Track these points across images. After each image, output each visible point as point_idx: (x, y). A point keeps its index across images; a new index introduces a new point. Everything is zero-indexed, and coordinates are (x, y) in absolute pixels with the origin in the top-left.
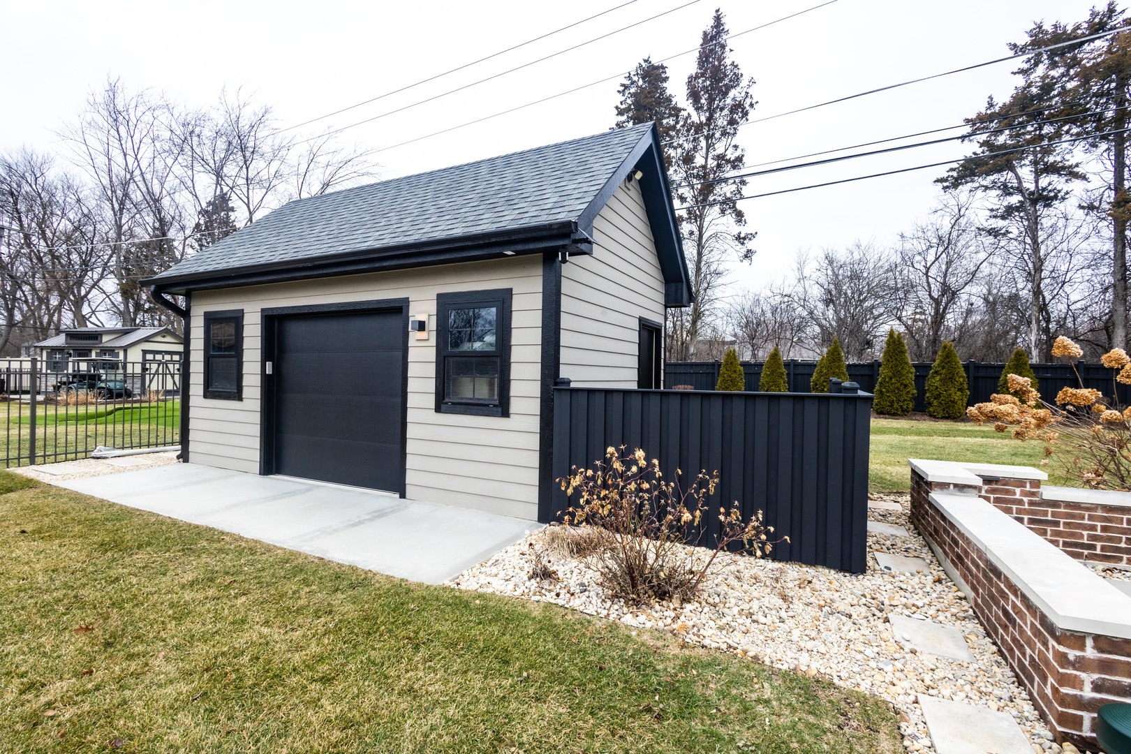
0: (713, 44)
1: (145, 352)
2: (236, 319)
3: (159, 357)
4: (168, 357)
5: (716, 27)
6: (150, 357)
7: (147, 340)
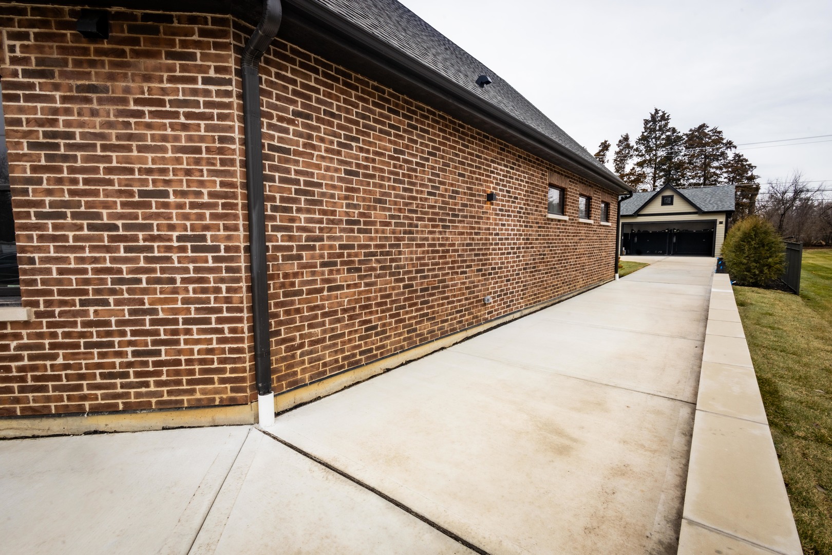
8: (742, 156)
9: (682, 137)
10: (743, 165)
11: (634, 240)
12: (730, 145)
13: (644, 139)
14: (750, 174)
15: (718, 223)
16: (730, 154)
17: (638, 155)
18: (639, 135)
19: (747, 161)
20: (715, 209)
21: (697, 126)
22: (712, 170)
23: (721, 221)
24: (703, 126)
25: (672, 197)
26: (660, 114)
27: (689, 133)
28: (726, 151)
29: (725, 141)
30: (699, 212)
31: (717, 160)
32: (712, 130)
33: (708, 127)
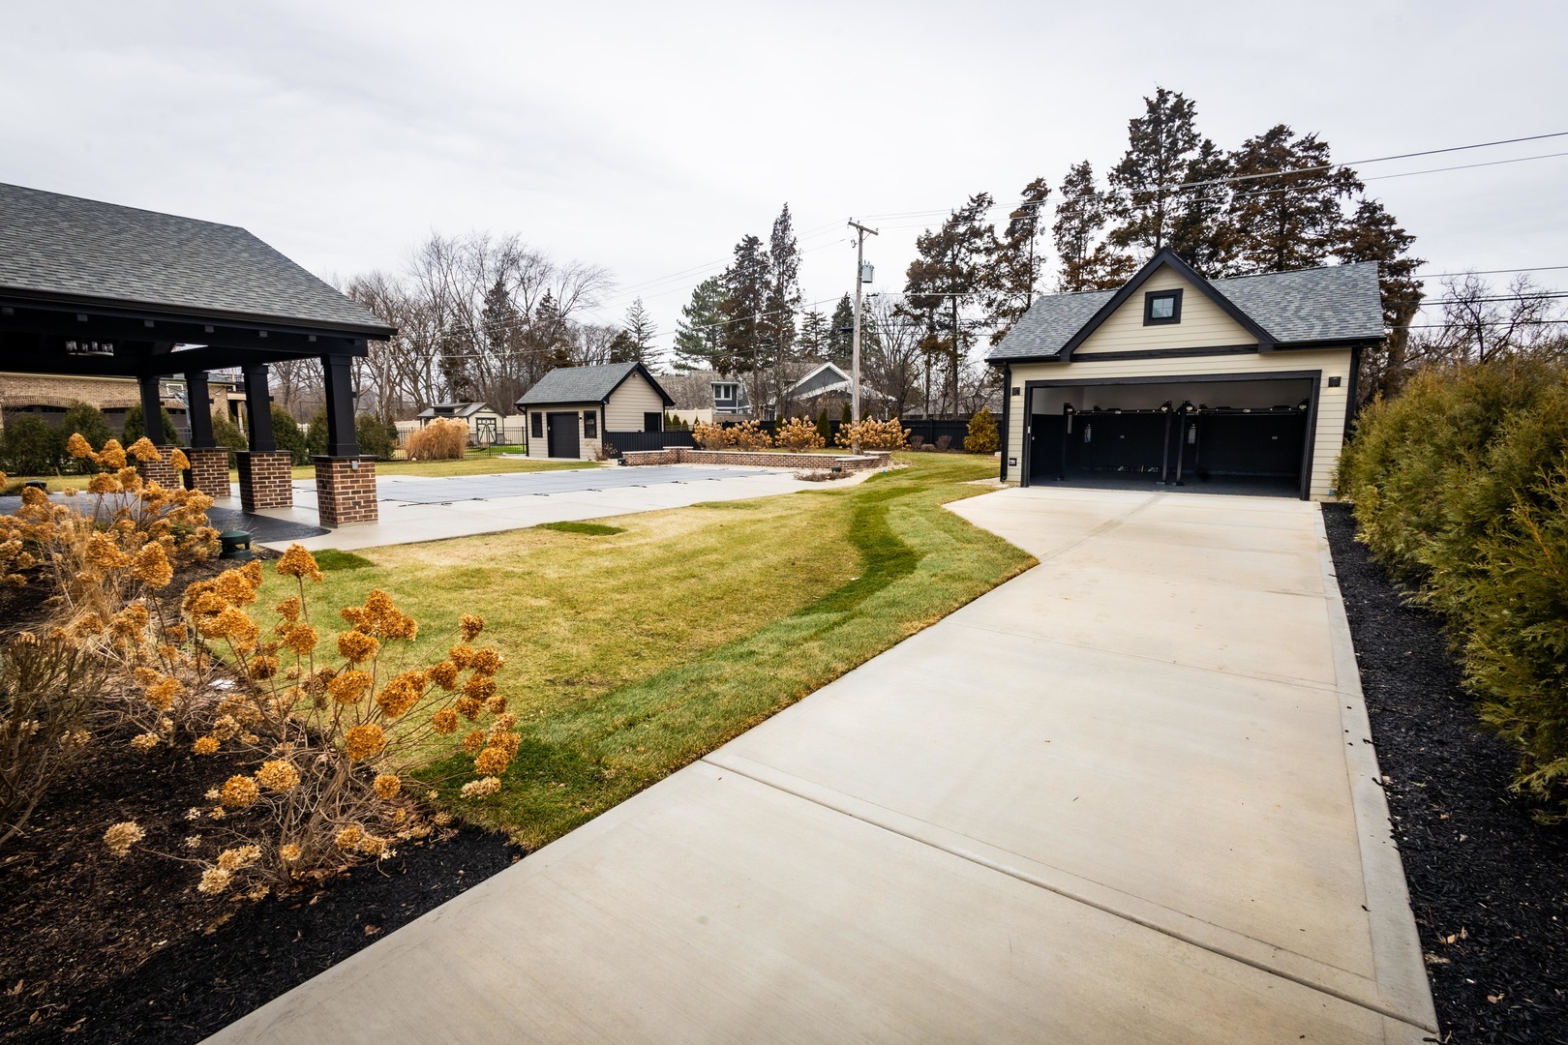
0: (784, 223)
1: (477, 419)
2: (539, 415)
3: (484, 422)
4: (488, 422)
5: (785, 215)
6: (479, 422)
7: (477, 411)
8: (1381, 208)
9: (1226, 162)
10: (1382, 234)
11: (1082, 434)
12: (1347, 180)
13: (1128, 171)
14: (1399, 257)
15: (1324, 383)
16: (1348, 206)
17: (1115, 211)
18: (1117, 160)
19: (1391, 221)
20: (1315, 335)
21: (1263, 133)
22: (1302, 248)
23: (1335, 375)
24: (1278, 133)
25: (1176, 295)
26: (1172, 101)
27: (1241, 150)
28: (1337, 199)
29: (1333, 172)
30: (1265, 344)
31: (1314, 223)
32: (1303, 142)
33: (1291, 134)
